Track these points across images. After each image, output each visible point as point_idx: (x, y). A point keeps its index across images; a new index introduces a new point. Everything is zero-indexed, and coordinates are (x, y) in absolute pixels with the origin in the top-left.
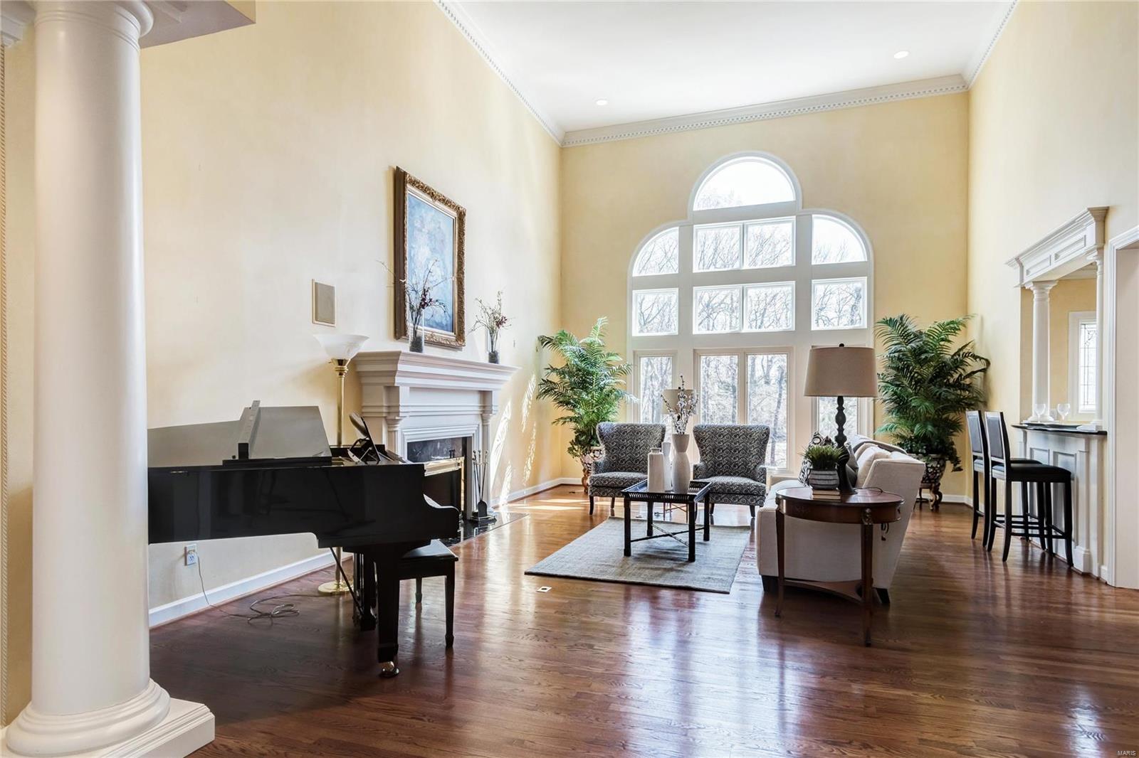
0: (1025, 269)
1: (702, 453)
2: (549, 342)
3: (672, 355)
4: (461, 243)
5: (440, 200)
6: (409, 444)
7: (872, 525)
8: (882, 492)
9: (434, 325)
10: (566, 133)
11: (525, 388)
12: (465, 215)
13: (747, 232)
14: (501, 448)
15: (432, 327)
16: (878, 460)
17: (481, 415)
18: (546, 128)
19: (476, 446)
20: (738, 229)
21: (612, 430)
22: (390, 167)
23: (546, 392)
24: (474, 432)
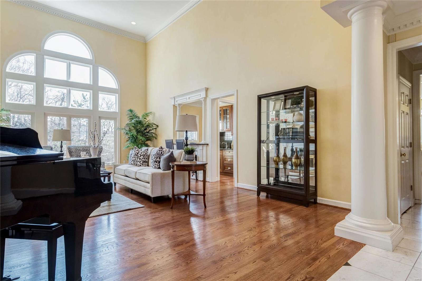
0: (176, 100)
20: (67, 63)
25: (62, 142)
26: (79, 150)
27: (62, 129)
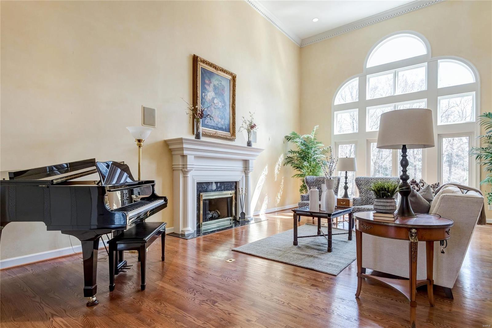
1: (360, 192)
2: (290, 139)
3: (356, 143)
4: (234, 91)
5: (220, 70)
6: (198, 184)
7: (417, 242)
8: (440, 217)
9: (217, 129)
10: (302, 40)
11: (277, 160)
12: (236, 77)
13: (398, 75)
14: (261, 188)
15: (216, 129)
16: (444, 194)
17: (244, 171)
18: (290, 38)
19: (242, 186)
20: (393, 74)
21: (313, 179)
22: (190, 55)
23: (288, 162)
24: (240, 179)
25: (346, 173)
26: (319, 181)
27: (347, 157)
